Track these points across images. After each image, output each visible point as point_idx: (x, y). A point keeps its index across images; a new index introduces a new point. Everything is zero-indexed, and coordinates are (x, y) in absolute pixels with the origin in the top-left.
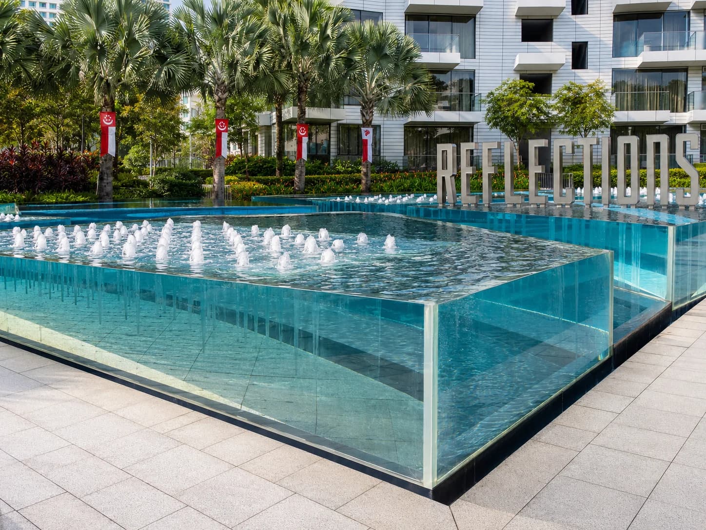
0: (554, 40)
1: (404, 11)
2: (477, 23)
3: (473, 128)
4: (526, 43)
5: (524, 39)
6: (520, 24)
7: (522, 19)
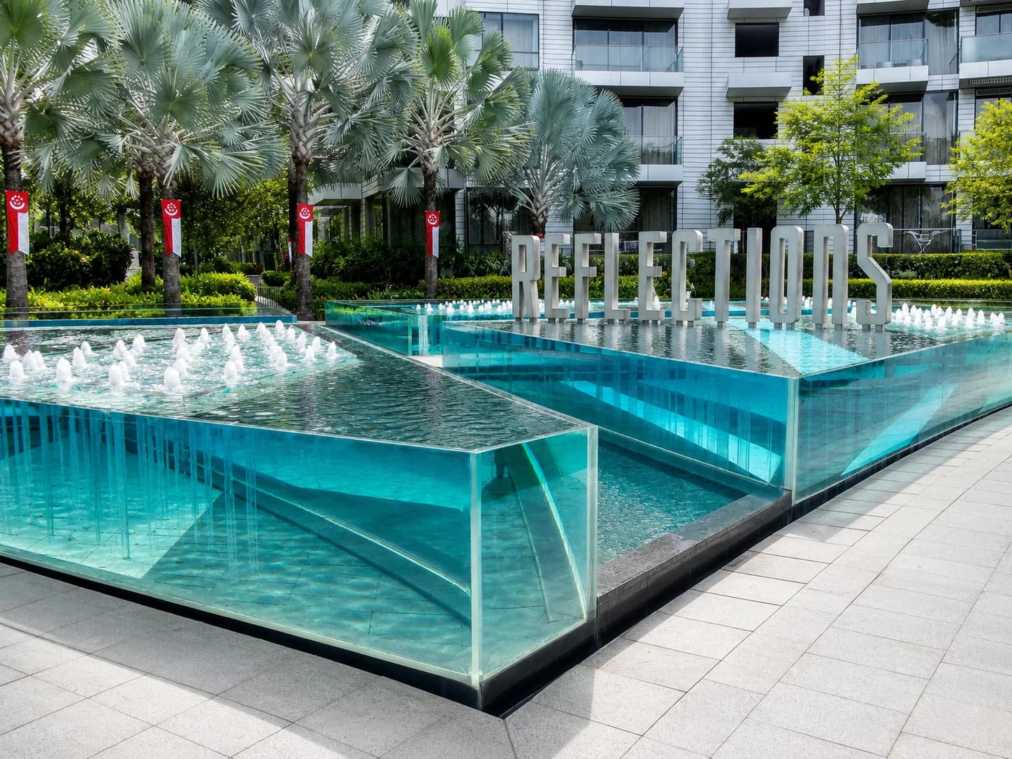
0: (780, 54)
1: (571, 14)
2: (679, 30)
3: (676, 190)
4: (741, 59)
5: (739, 53)
6: (734, 30)
7: (737, 24)
